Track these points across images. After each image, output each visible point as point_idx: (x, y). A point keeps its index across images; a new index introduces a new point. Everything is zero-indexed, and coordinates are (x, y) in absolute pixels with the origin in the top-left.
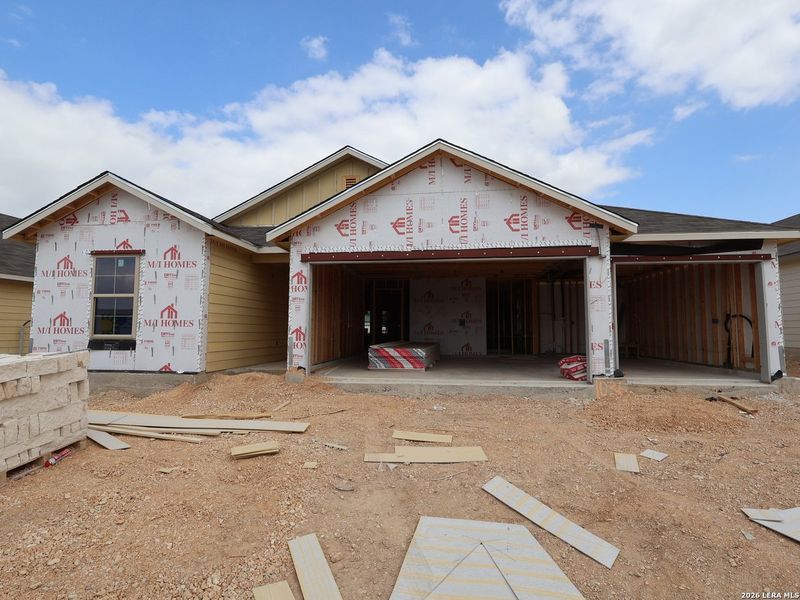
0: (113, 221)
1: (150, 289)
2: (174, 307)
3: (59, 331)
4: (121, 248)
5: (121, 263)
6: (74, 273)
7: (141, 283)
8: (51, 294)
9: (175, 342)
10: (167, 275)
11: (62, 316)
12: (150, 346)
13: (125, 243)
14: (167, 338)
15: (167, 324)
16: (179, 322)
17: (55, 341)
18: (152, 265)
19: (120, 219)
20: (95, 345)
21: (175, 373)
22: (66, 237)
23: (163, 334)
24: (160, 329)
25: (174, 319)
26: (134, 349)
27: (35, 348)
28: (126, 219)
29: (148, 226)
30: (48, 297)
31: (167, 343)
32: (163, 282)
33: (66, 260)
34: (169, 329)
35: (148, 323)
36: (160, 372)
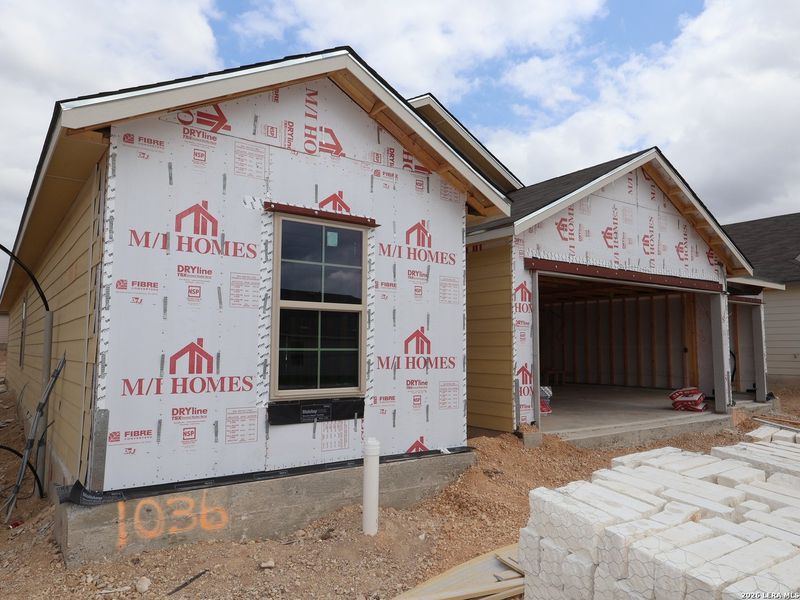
0: (310, 147)
1: (384, 297)
2: (426, 334)
3: (187, 387)
4: (329, 208)
5: (332, 240)
6: (223, 248)
7: (370, 284)
8: (161, 293)
9: (430, 396)
10: (412, 273)
11: (194, 349)
12: (389, 407)
13: (336, 199)
14: (416, 390)
15: (415, 363)
16: (433, 360)
17: (178, 413)
18: (386, 250)
19: (325, 148)
20: (281, 414)
21: (438, 452)
22: (200, 157)
23: (410, 383)
24: (405, 374)
25: (426, 355)
26: (361, 415)
27: (116, 436)
28: (336, 149)
29: (377, 173)
30: (151, 299)
31: (417, 400)
32: (406, 285)
33: (200, 211)
34: (417, 374)
35: (384, 363)
36: (409, 455)
